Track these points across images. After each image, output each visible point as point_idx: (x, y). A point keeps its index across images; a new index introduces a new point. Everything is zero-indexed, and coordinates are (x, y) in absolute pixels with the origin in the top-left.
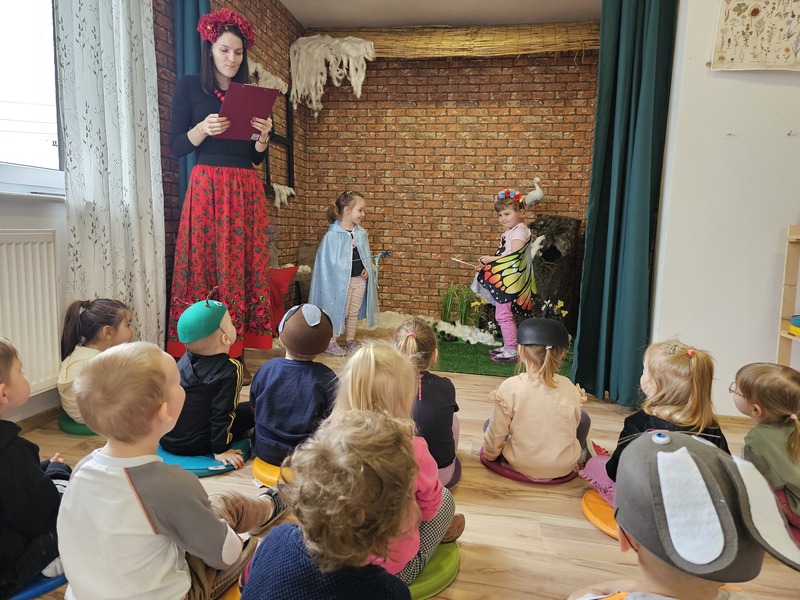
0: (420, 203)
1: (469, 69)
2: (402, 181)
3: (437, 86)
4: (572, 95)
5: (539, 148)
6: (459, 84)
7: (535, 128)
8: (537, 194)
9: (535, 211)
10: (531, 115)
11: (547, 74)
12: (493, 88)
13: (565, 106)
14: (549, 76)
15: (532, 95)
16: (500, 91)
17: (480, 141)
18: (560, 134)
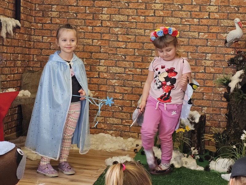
0: (132, 37)
2: (117, 18)
8: (237, 32)
9: (235, 48)
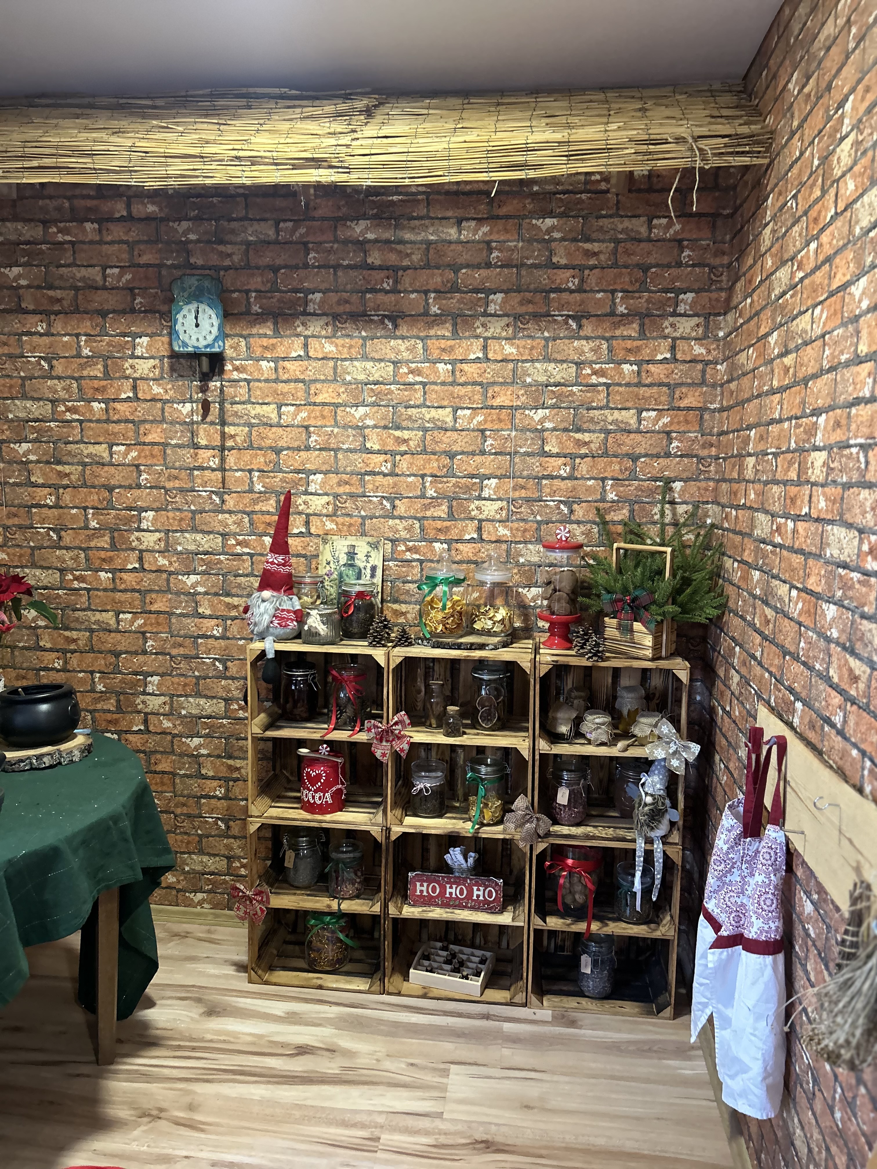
1: (363, 224)
3: (275, 270)
4: (662, 305)
5: (572, 457)
6: (336, 267)
7: (559, 396)
10: (548, 359)
11: (588, 240)
12: (437, 279)
13: (642, 335)
14: (595, 247)
15: (547, 301)
16: (455, 289)
17: (406, 434)
18: (629, 417)
